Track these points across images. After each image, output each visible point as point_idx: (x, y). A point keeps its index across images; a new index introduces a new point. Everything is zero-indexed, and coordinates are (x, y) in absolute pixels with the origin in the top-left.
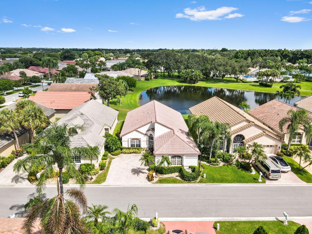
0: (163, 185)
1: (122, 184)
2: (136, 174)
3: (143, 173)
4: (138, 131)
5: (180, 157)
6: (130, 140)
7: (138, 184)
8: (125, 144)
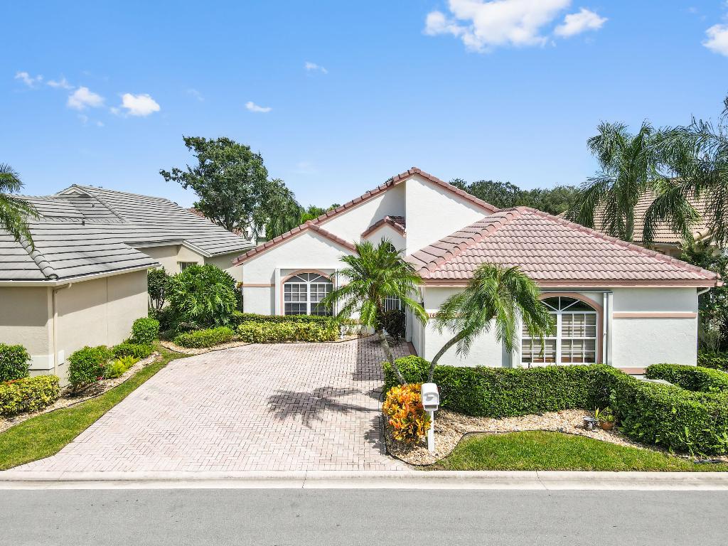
0: (504, 481)
1: (172, 475)
2: (299, 416)
3: (344, 409)
4: (324, 235)
5: (582, 306)
6: (280, 280)
7: (302, 474)
8: (256, 303)
